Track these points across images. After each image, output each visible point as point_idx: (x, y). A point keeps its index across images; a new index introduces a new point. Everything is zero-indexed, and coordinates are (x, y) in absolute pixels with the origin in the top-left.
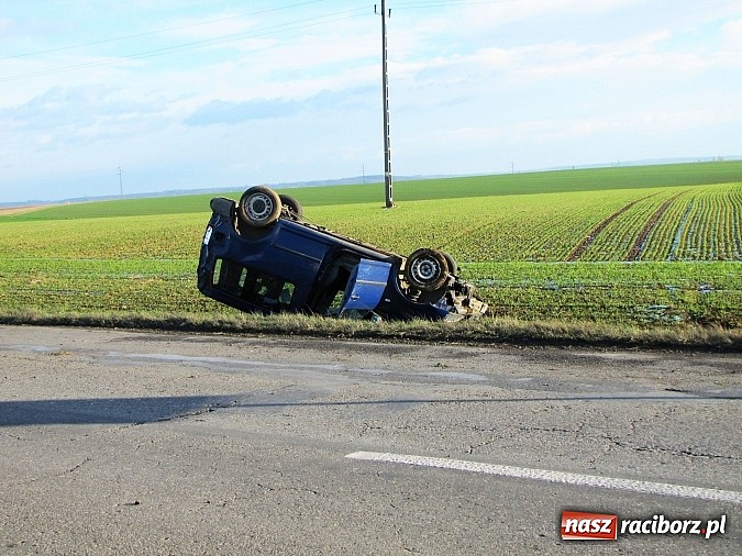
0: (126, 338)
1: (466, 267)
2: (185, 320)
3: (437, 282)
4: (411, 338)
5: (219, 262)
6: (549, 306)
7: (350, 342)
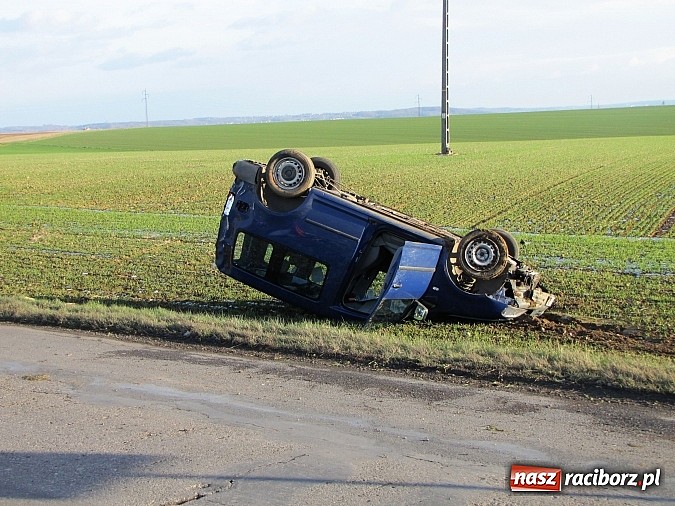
0: (119, 353)
1: (530, 240)
2: (189, 329)
3: (495, 270)
4: (458, 373)
5: (241, 237)
6: (629, 299)
7: (382, 376)
